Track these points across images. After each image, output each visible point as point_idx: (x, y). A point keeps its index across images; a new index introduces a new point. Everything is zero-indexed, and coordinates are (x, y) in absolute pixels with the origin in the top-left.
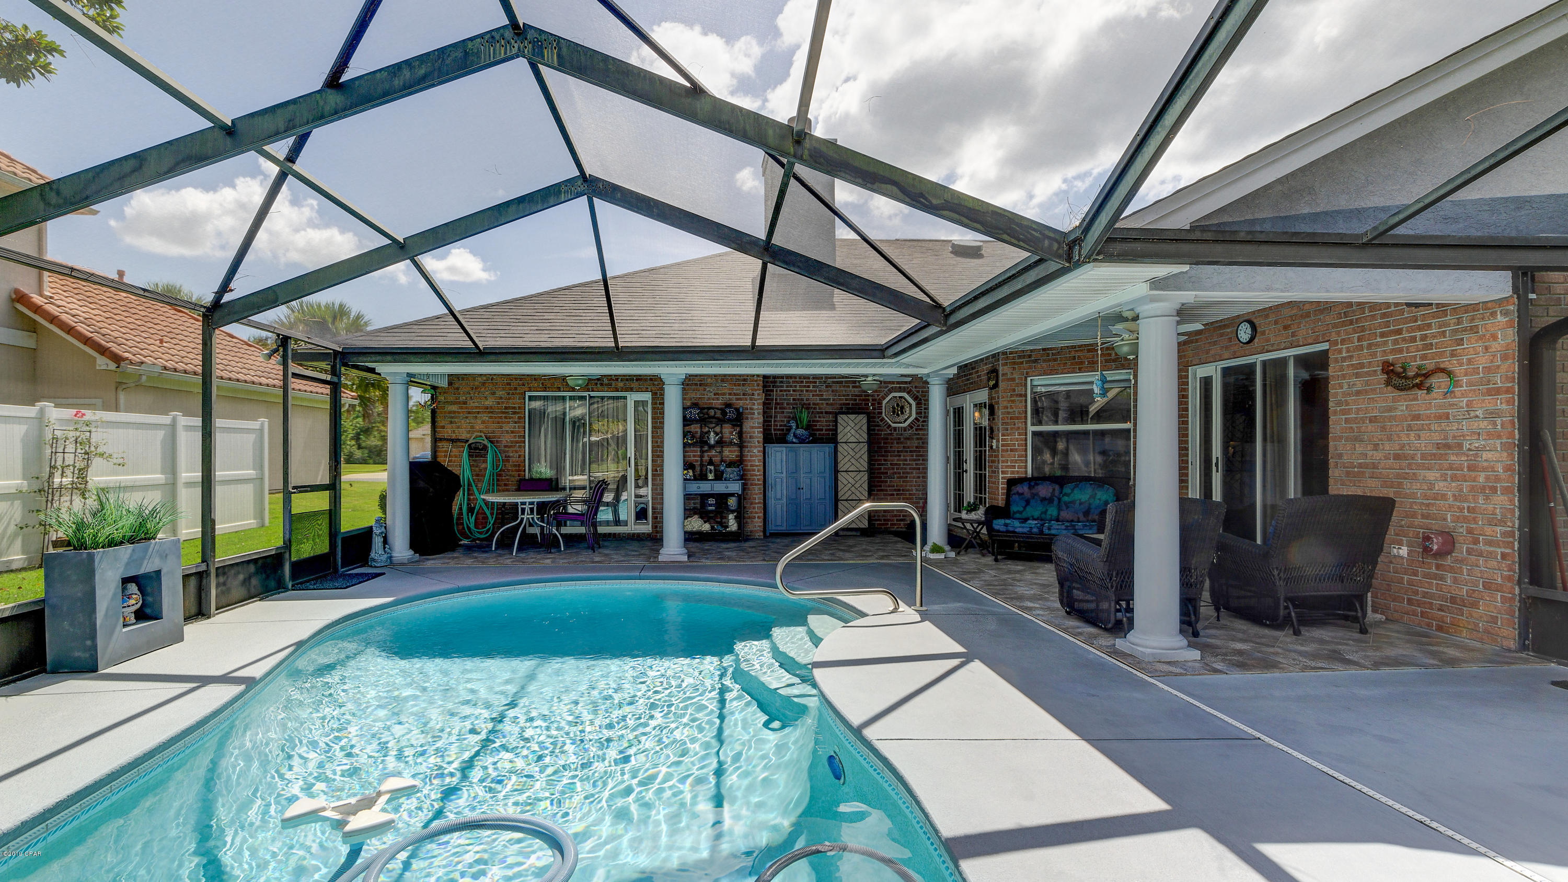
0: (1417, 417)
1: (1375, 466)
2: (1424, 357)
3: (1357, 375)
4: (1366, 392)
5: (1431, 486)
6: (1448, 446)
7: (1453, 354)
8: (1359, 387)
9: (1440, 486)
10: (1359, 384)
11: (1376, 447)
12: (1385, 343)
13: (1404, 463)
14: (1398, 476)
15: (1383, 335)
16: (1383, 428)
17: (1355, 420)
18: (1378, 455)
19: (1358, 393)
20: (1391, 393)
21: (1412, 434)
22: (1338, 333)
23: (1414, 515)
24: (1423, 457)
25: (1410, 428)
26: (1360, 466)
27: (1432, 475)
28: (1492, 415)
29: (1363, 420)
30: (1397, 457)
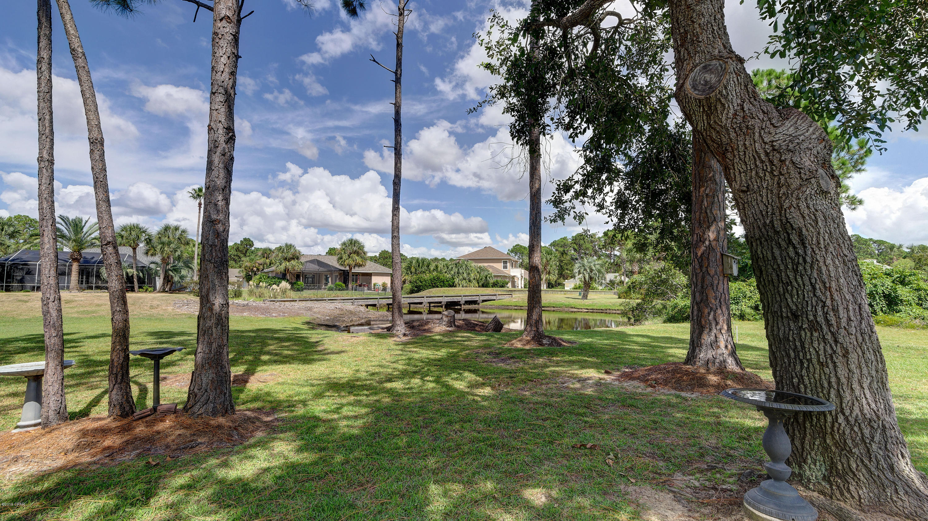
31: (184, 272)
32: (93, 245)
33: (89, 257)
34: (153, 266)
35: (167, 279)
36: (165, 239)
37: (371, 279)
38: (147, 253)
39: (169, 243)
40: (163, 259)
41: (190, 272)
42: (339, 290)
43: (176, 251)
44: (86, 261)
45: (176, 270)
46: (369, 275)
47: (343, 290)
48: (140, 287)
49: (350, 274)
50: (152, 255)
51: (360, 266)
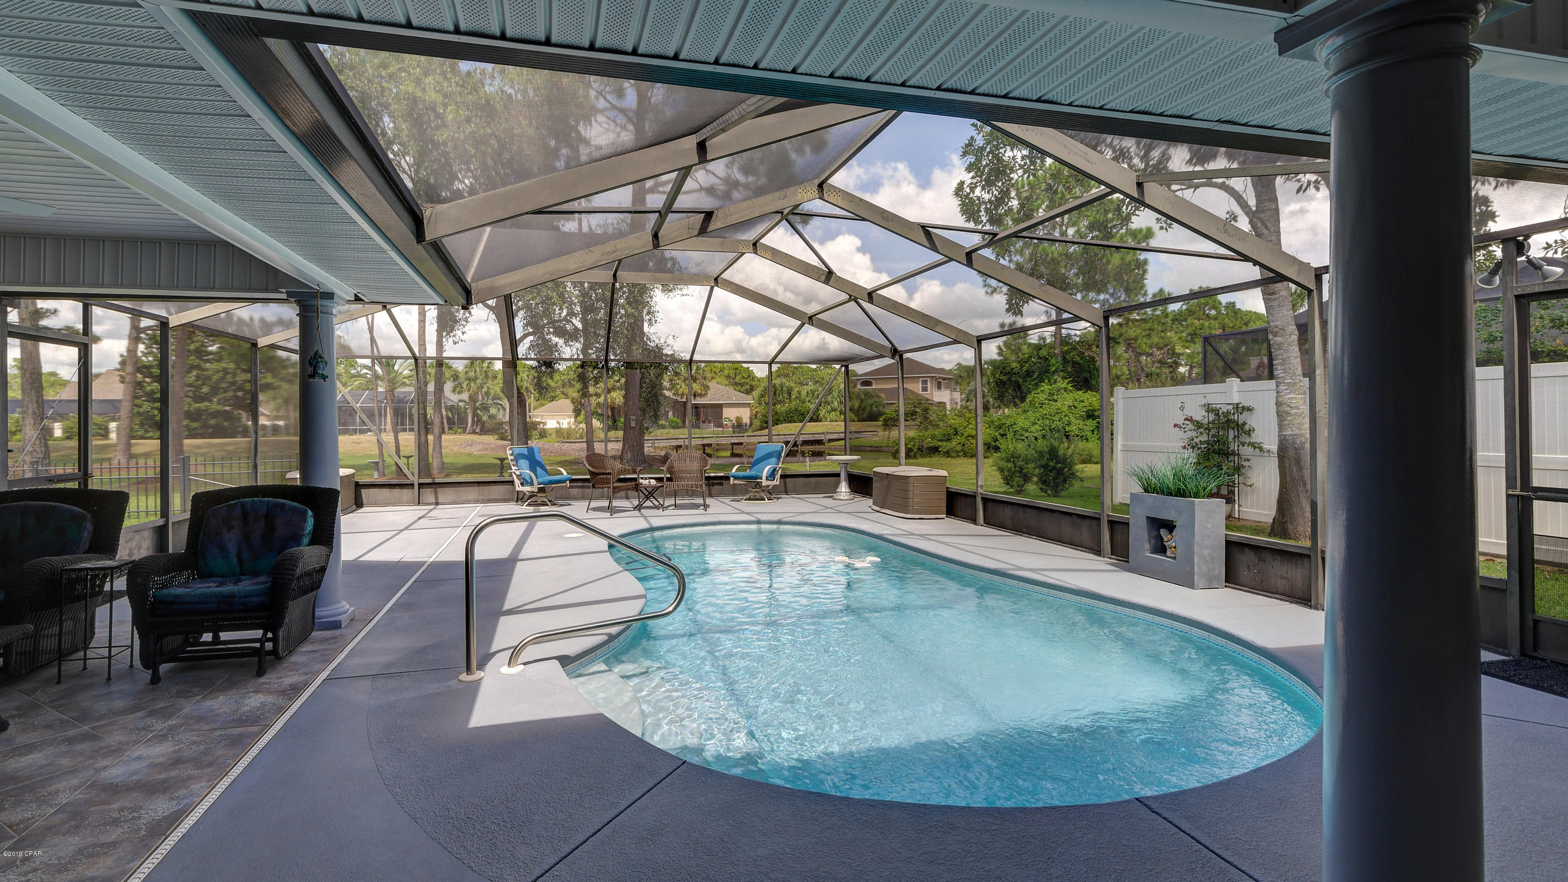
31: (493, 411)
32: (404, 384)
33: (402, 396)
34: (461, 404)
35: (477, 420)
36: (472, 374)
37: (722, 413)
38: (454, 391)
39: (476, 379)
40: (470, 397)
41: (501, 411)
42: (673, 428)
43: (482, 387)
44: (401, 401)
45: (485, 408)
46: (720, 406)
47: (678, 428)
48: (450, 429)
49: (689, 406)
50: (459, 393)
51: (701, 395)
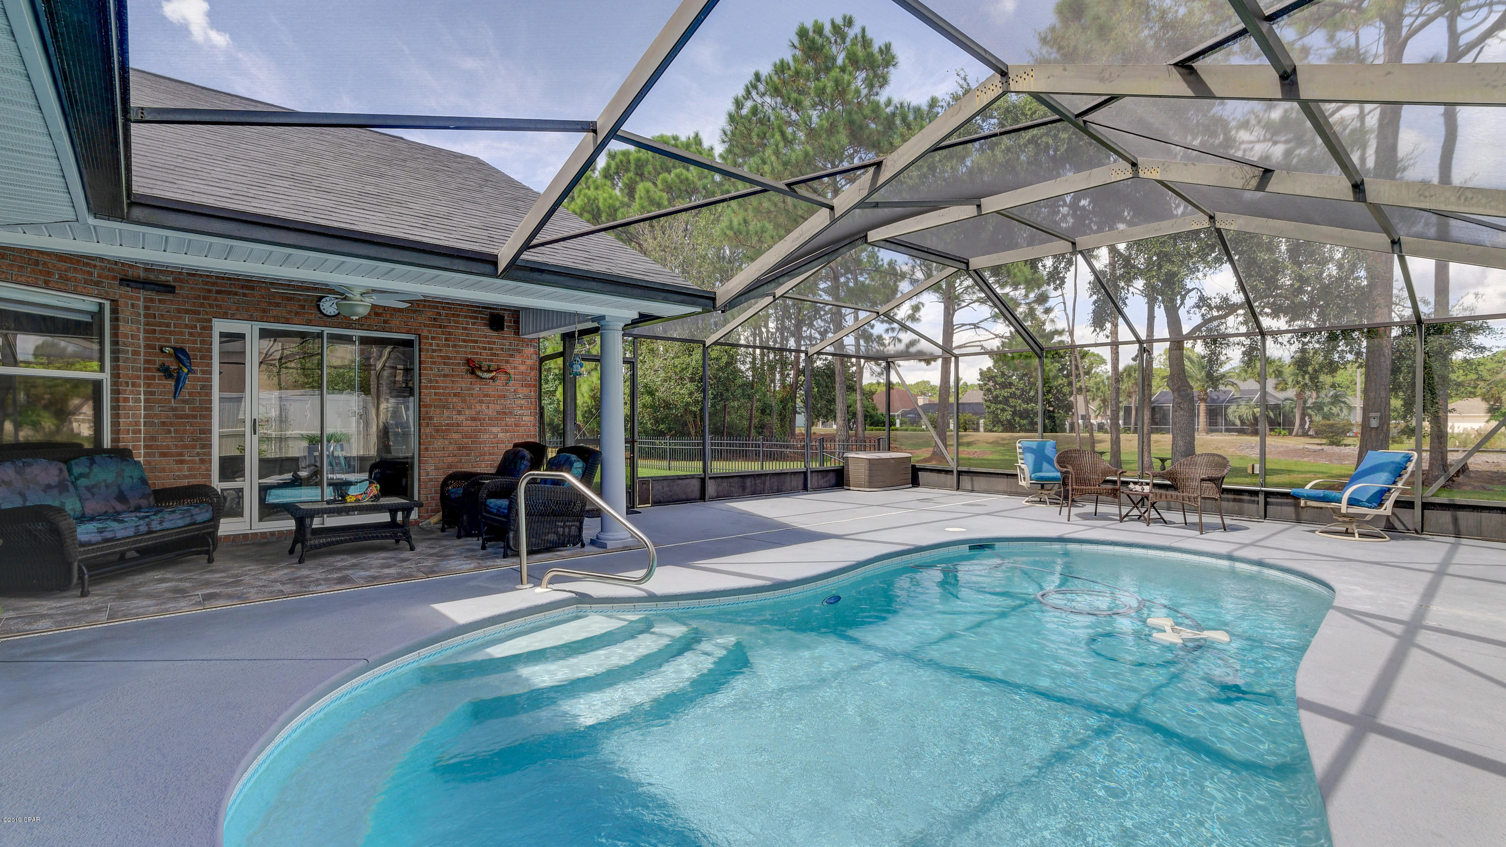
0: (486, 395)
1: (458, 425)
2: (491, 360)
3: (445, 364)
4: (452, 376)
5: (496, 436)
6: (505, 413)
7: (507, 362)
8: (447, 372)
9: (501, 435)
10: (447, 370)
11: (459, 413)
12: (466, 347)
13: (479, 423)
14: (475, 431)
15: (464, 341)
16: (464, 401)
17: (443, 394)
18: (461, 418)
19: (445, 376)
20: (469, 378)
21: (484, 406)
22: (430, 332)
23: (485, 454)
24: (490, 419)
25: (481, 402)
26: (448, 425)
27: (495, 430)
28: (526, 397)
29: (449, 394)
30: (473, 419)
34: (1287, 403)
40: (1297, 394)
48: (1271, 430)
50: (1282, 390)
